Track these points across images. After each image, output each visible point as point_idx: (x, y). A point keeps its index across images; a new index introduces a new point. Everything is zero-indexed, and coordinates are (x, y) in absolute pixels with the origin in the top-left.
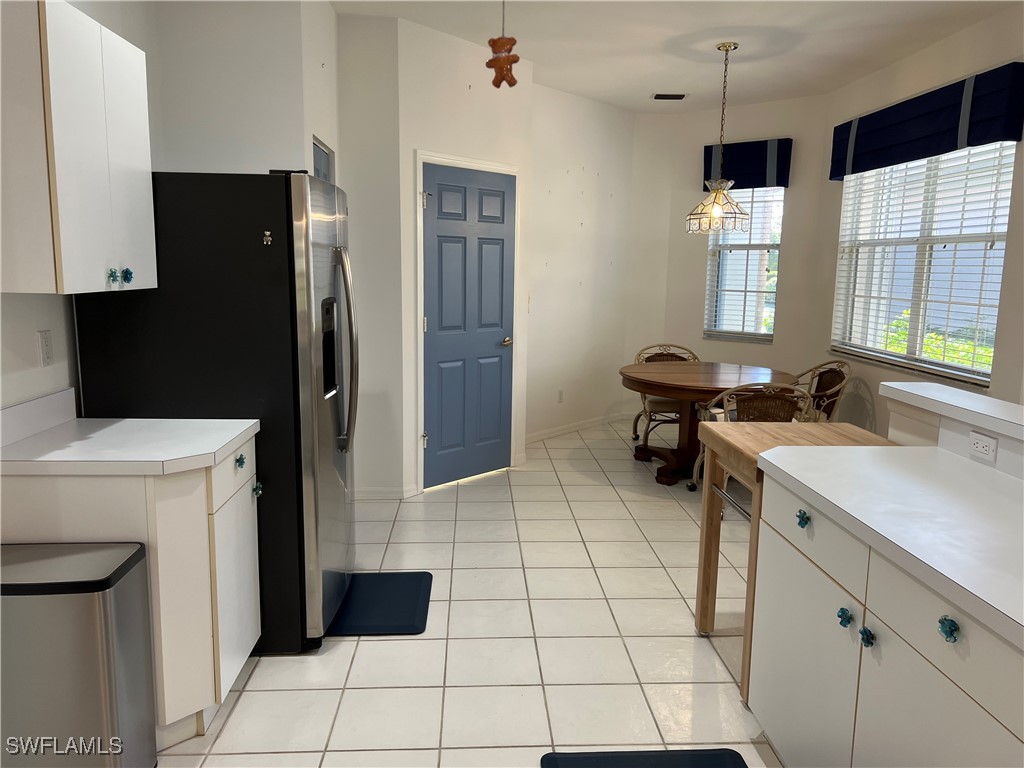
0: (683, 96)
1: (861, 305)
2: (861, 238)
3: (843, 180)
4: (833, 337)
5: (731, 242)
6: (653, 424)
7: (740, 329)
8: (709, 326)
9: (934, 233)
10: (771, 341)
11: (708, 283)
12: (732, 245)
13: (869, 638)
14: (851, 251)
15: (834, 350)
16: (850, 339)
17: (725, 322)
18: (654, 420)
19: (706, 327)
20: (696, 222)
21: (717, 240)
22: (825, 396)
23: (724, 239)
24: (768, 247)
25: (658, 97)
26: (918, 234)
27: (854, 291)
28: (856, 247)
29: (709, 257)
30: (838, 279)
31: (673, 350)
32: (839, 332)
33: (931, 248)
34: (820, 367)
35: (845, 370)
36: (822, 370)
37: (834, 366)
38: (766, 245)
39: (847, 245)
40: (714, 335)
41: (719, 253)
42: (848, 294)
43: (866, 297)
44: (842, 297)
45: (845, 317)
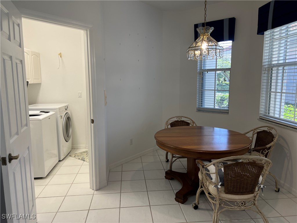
1: (274, 96)
2: (274, 63)
3: (263, 34)
4: (261, 112)
5: (207, 68)
6: (174, 159)
7: (213, 107)
8: (199, 106)
10: (228, 113)
11: (198, 86)
12: (208, 69)
14: (269, 70)
15: (262, 119)
17: (205, 104)
18: (175, 157)
19: (197, 106)
20: (192, 52)
21: (201, 67)
22: (266, 148)
23: (204, 67)
27: (270, 90)
28: (271, 67)
29: (198, 75)
30: (262, 84)
31: (183, 119)
32: (263, 110)
34: (257, 129)
35: (273, 132)
36: (258, 131)
37: (266, 129)
38: (224, 69)
39: (266, 66)
40: (202, 110)
41: (202, 73)
42: (267, 91)
43: (276, 92)
44: (264, 92)
45: (266, 103)
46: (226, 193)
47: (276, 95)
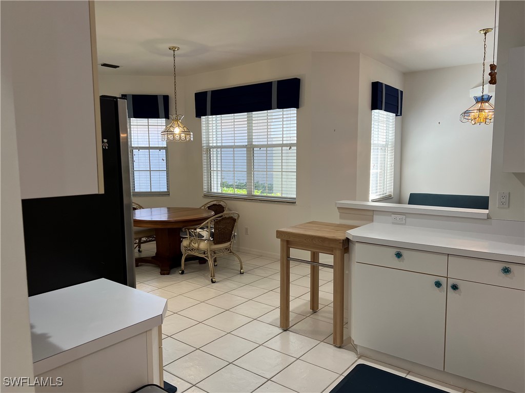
0: (118, 67)
1: (215, 174)
2: (211, 145)
3: (201, 118)
4: (204, 190)
5: (139, 145)
7: (149, 190)
9: (254, 143)
10: (169, 195)
12: (139, 147)
13: (455, 287)
14: (207, 150)
15: (206, 196)
16: (211, 190)
24: (160, 148)
25: (105, 65)
26: (246, 144)
27: (210, 169)
28: (209, 149)
30: (203, 163)
32: (206, 187)
33: (253, 149)
34: (207, 204)
35: (221, 204)
36: (208, 205)
37: (215, 203)
39: (205, 147)
42: (207, 170)
43: (217, 171)
44: (205, 171)
45: (208, 180)
46: (215, 244)
47: (217, 173)
